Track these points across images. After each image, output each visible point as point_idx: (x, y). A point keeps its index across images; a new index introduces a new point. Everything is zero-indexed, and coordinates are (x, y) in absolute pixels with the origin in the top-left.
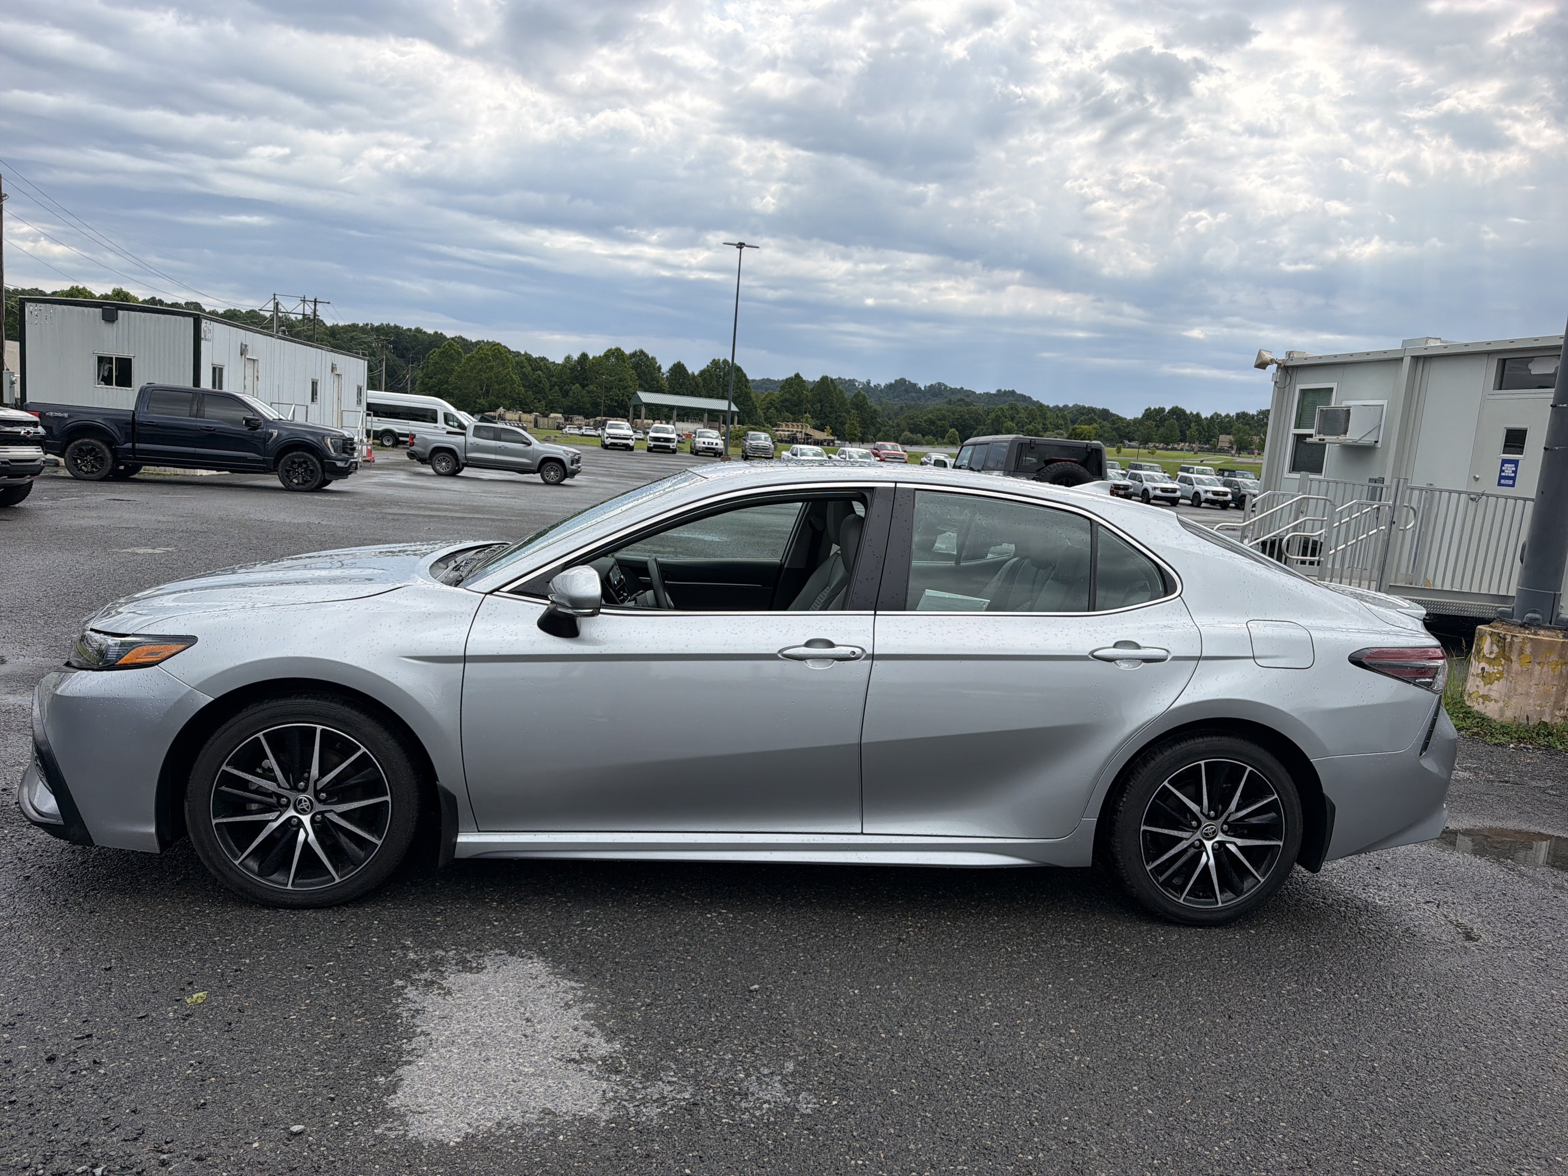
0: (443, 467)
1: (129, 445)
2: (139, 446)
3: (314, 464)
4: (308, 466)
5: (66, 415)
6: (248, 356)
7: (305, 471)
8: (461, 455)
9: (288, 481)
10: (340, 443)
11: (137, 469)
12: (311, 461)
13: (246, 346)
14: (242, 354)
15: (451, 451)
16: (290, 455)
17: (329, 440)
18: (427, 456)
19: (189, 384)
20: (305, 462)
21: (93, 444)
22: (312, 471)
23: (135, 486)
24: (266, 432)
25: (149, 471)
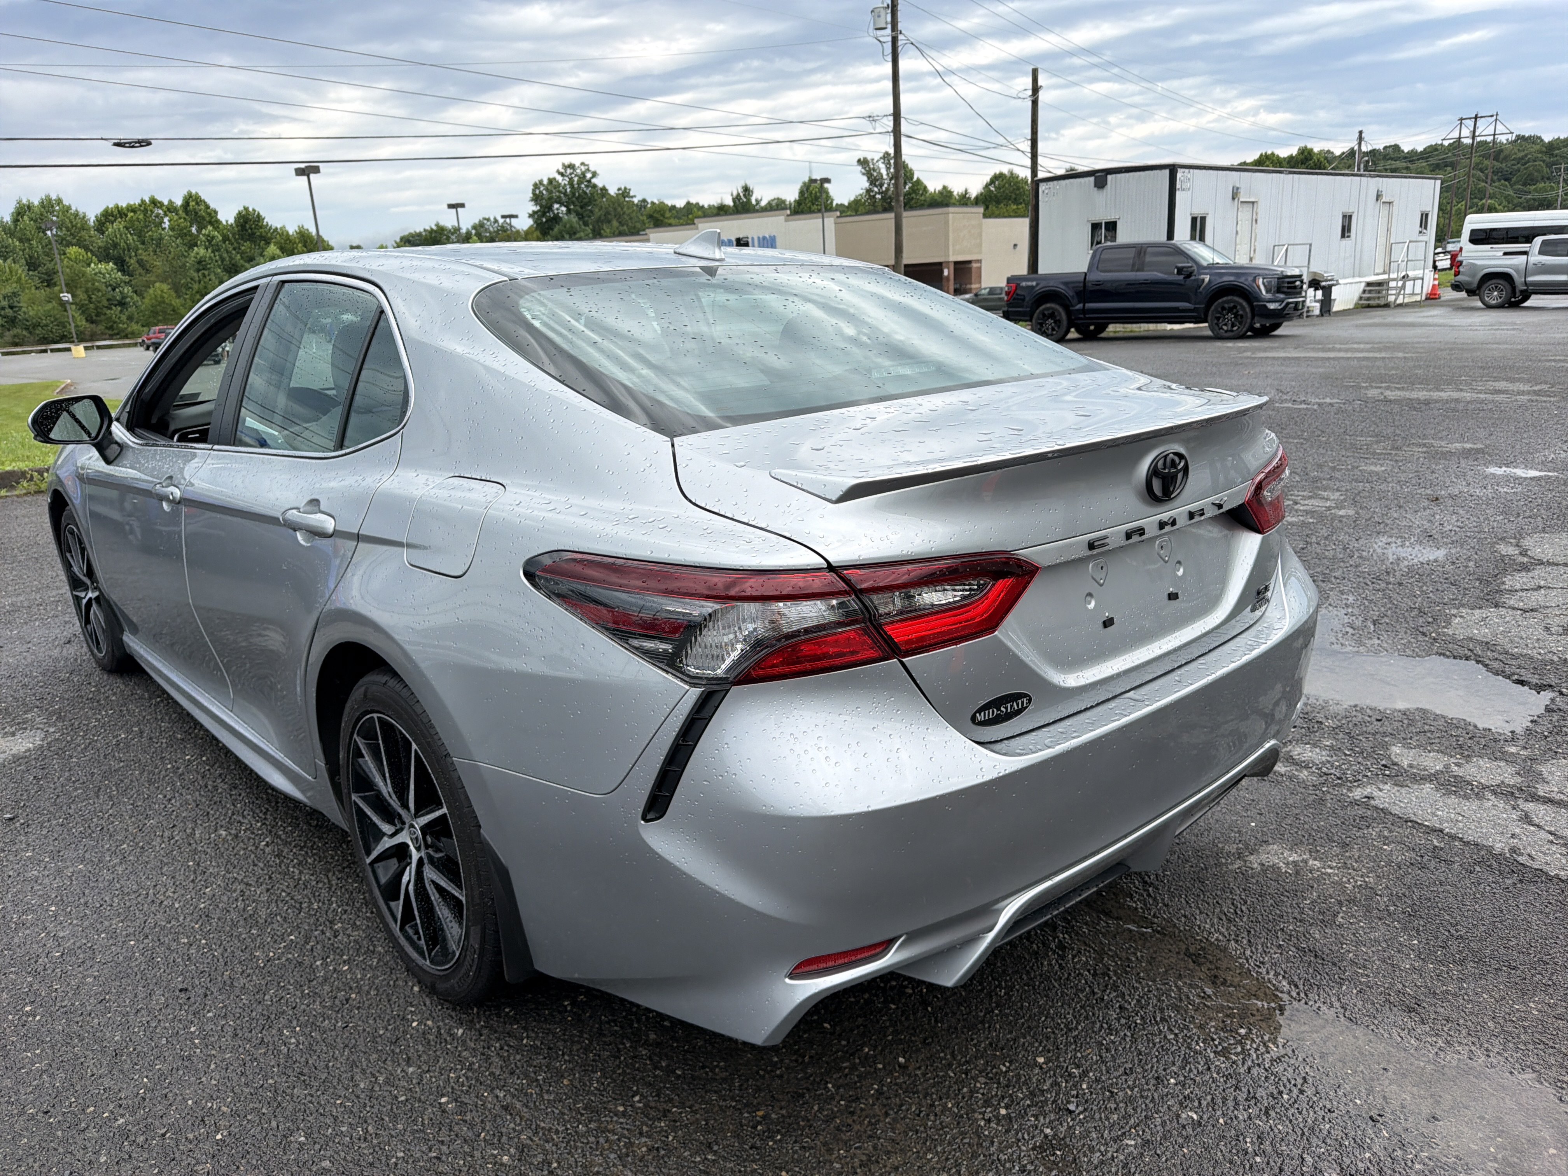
0: (1494, 297)
1: (1080, 306)
2: (1089, 305)
3: (1243, 308)
4: (1238, 311)
5: (1034, 283)
6: (1242, 200)
7: (1235, 317)
8: (1518, 280)
9: (1216, 328)
10: (1274, 282)
11: (1103, 327)
12: (1241, 305)
13: (1238, 189)
14: (1233, 199)
15: (1506, 277)
16: (1220, 301)
17: (1261, 280)
18: (1475, 285)
19: (1163, 238)
20: (1235, 307)
21: (1052, 308)
22: (1242, 316)
23: (1101, 343)
24: (1197, 280)
25: (1113, 329)
